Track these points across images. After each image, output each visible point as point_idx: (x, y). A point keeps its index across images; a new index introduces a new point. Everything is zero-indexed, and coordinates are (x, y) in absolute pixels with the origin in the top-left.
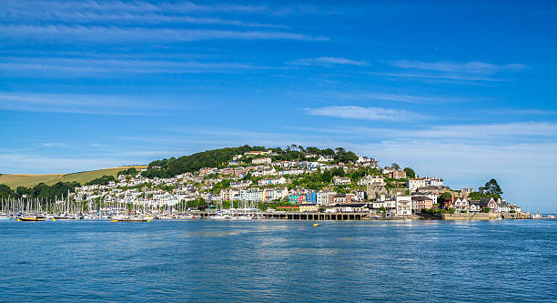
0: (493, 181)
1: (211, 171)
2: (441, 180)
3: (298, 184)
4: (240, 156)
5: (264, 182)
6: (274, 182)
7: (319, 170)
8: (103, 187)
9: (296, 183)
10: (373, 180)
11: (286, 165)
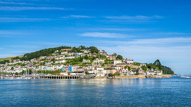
0: (158, 61)
1: (43, 58)
2: (132, 60)
3: (69, 63)
4: (58, 51)
5: (57, 62)
6: (60, 62)
7: (80, 56)
8: (3, 65)
9: (68, 62)
10: (99, 61)
11: (70, 54)
